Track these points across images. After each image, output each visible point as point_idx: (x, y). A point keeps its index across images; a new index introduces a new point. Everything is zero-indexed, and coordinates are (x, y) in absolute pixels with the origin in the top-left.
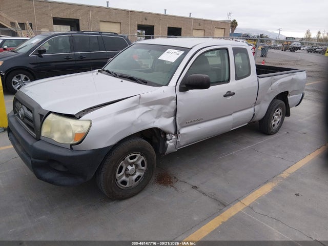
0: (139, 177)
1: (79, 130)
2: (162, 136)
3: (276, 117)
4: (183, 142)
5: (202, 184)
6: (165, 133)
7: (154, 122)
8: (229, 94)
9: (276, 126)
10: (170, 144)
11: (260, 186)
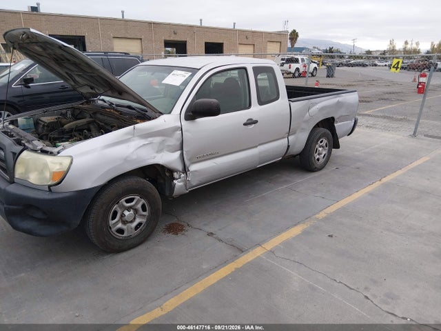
0: (140, 224)
1: (56, 168)
2: (167, 174)
3: (320, 149)
4: (194, 181)
5: (220, 230)
6: (171, 171)
7: (155, 157)
8: (251, 122)
9: (322, 161)
10: (178, 184)
11: (288, 228)
